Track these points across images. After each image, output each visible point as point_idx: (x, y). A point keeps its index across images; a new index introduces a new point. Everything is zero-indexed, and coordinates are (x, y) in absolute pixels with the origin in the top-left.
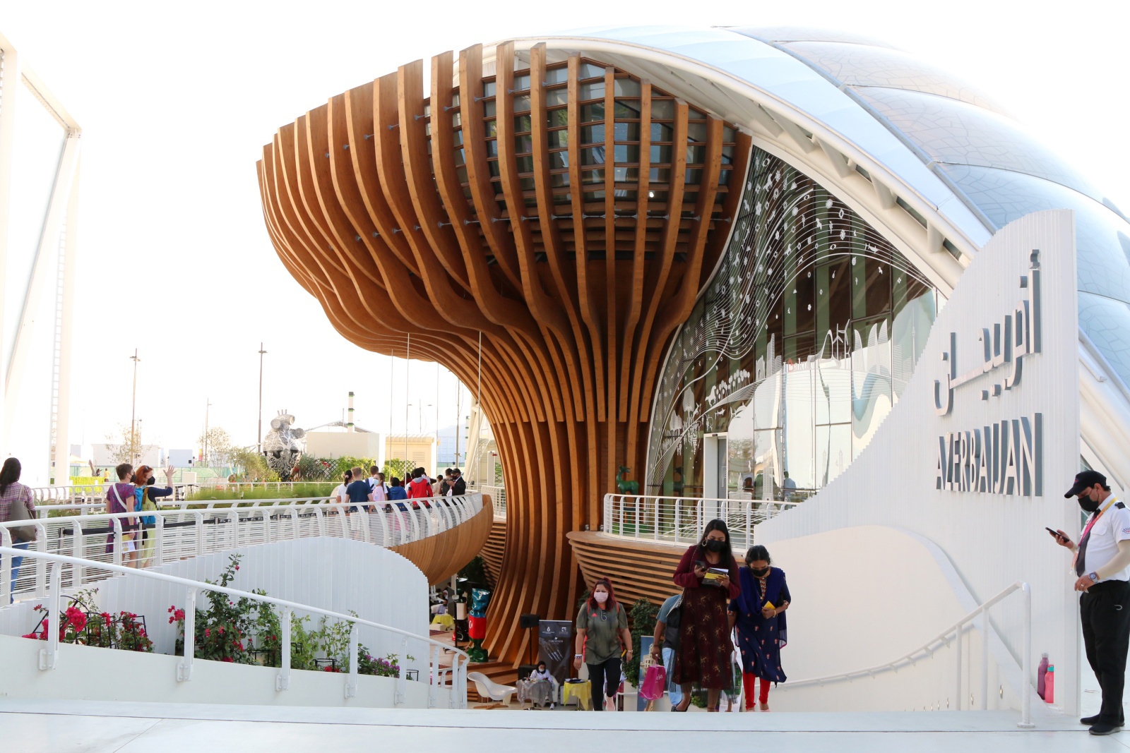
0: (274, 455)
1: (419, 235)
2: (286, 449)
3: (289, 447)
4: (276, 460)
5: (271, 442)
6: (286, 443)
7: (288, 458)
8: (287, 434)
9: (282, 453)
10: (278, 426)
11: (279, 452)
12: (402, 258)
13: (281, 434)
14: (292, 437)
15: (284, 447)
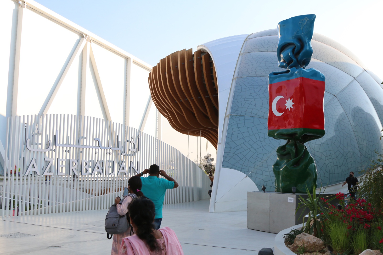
0: (205, 166)
1: (193, 101)
2: (208, 165)
3: (209, 164)
4: (206, 168)
5: (205, 162)
6: (208, 163)
7: (209, 167)
8: (209, 160)
9: (207, 166)
10: (206, 158)
11: (206, 165)
12: (188, 107)
13: (207, 160)
14: (210, 161)
15: (208, 164)
